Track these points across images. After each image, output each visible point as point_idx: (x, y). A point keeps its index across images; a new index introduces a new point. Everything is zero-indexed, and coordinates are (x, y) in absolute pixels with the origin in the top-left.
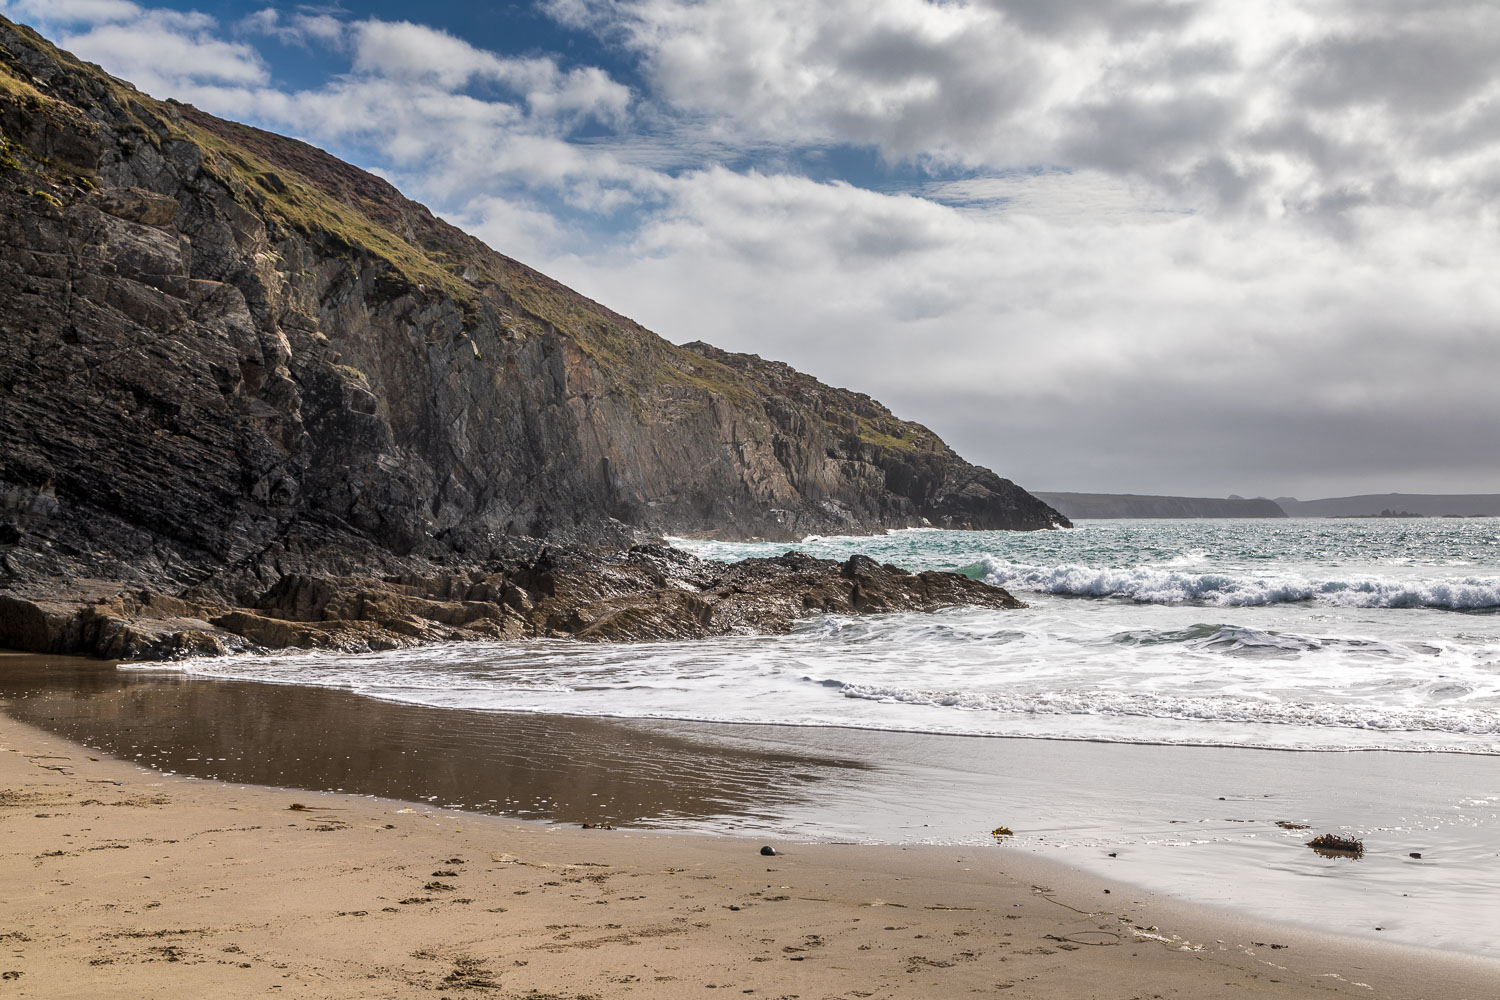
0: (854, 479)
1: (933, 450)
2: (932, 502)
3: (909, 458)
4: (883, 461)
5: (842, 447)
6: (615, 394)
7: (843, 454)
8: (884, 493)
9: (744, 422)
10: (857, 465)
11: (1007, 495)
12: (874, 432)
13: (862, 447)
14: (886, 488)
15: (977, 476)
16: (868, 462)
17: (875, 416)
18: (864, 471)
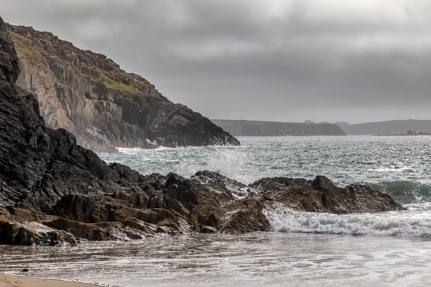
0: (103, 113)
1: (150, 93)
2: (151, 128)
3: (136, 98)
4: (119, 100)
7: (95, 95)
8: (121, 122)
10: (105, 102)
11: (199, 123)
12: (112, 81)
13: (107, 91)
14: (123, 119)
15: (179, 111)
16: (111, 101)
17: (112, 69)
18: (110, 107)
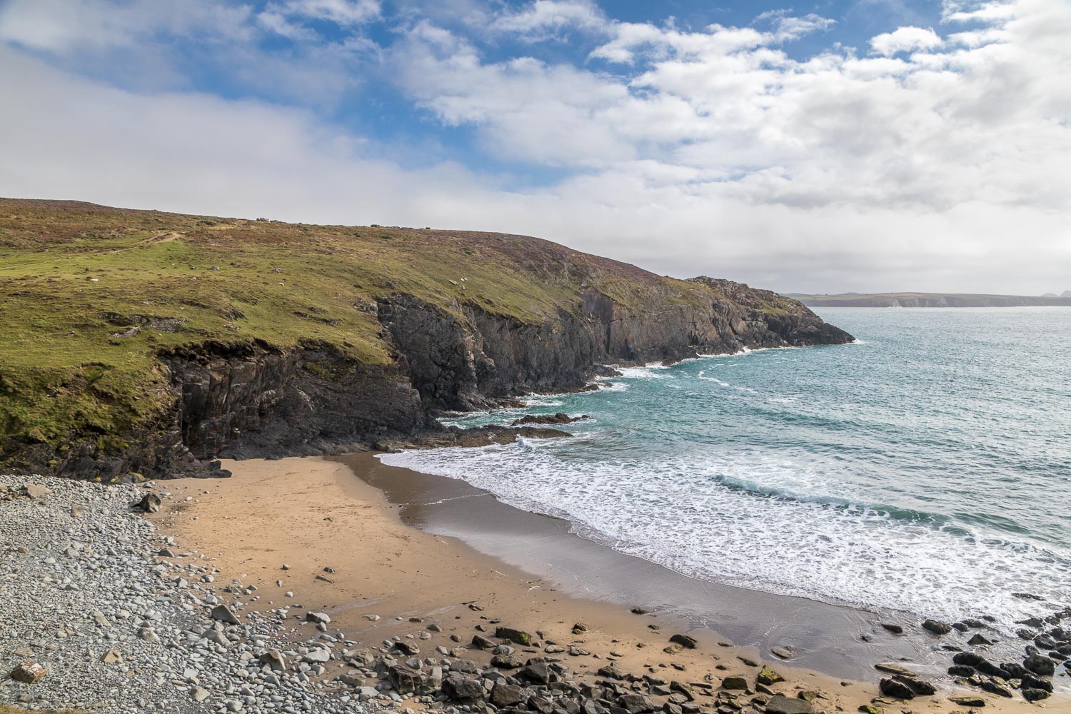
0: (751, 328)
1: (795, 313)
3: (782, 318)
4: (769, 320)
5: (749, 316)
6: (633, 317)
7: (749, 319)
8: (766, 333)
9: (698, 314)
10: (755, 323)
12: (770, 307)
13: (760, 315)
14: (767, 330)
15: (813, 323)
16: (761, 321)
18: (758, 325)
